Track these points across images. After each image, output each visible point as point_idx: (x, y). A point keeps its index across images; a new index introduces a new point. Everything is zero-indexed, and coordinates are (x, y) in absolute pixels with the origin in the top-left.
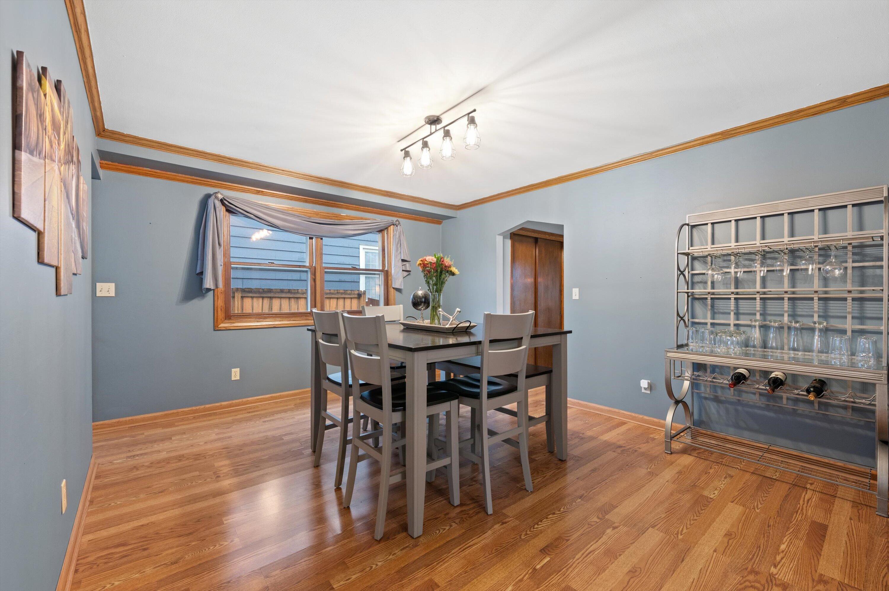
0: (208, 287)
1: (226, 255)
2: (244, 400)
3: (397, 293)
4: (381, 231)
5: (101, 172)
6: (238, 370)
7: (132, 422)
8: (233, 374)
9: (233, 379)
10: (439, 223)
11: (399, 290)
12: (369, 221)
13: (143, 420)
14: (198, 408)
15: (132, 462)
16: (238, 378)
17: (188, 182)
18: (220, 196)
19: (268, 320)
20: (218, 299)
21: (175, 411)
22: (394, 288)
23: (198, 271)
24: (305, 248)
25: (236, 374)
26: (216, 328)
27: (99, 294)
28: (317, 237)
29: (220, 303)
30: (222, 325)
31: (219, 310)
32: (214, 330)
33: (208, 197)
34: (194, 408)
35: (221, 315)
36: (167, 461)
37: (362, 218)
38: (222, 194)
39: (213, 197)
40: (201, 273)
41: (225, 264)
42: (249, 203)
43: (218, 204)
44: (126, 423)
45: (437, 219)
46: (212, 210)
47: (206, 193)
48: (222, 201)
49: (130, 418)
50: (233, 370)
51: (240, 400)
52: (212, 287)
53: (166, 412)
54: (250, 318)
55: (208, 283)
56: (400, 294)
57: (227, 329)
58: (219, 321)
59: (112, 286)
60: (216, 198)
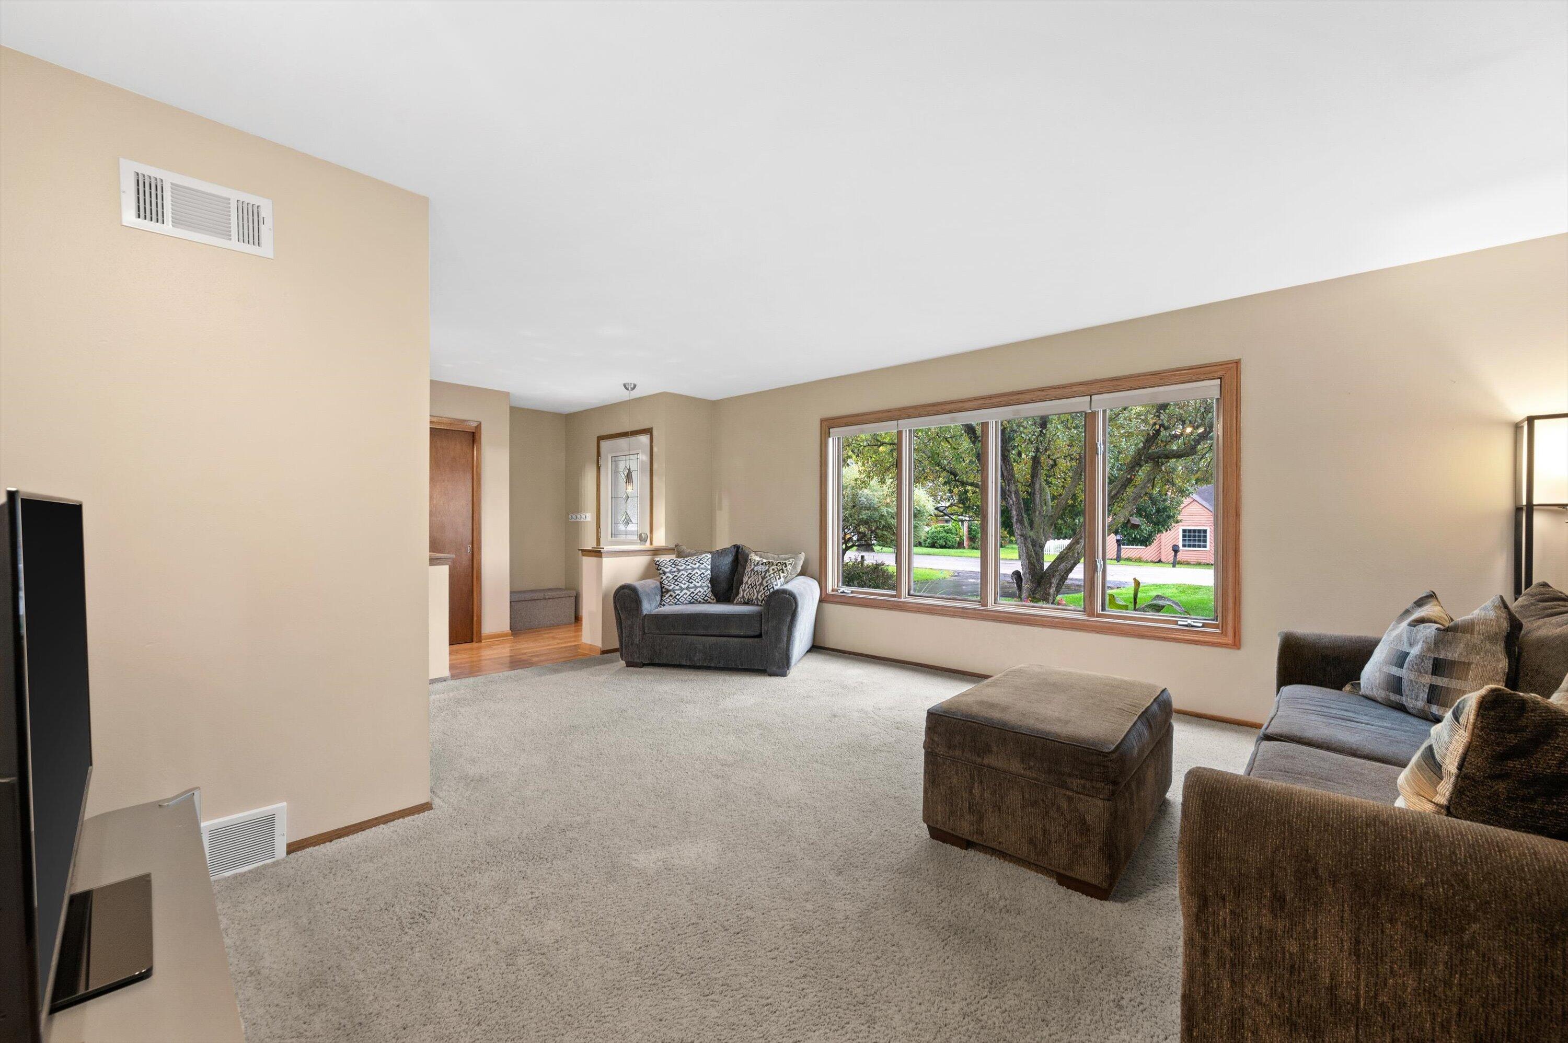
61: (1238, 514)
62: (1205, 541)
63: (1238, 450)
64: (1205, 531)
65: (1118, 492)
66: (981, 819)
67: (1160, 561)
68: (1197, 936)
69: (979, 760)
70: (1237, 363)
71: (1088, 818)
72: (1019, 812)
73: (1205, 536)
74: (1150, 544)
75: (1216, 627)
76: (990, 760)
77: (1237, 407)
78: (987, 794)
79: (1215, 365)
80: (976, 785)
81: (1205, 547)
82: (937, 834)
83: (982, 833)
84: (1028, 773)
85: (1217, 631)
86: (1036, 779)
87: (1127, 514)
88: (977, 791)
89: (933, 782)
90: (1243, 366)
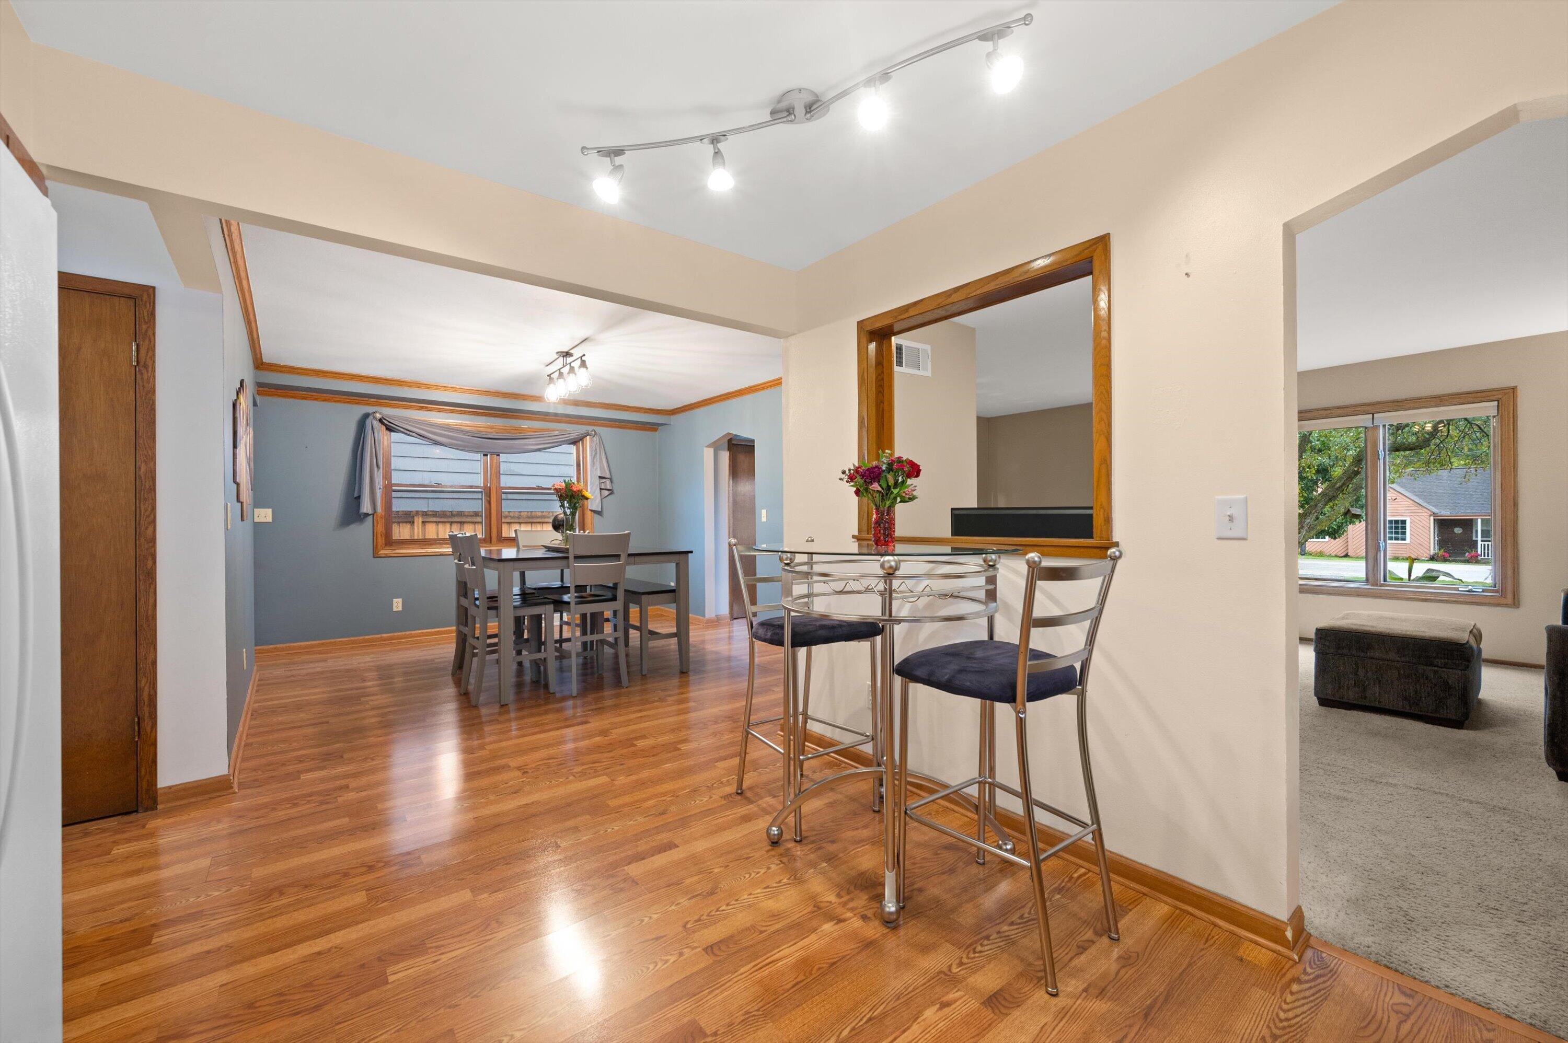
0: (365, 511)
1: (387, 476)
2: (407, 633)
3: (596, 516)
4: (574, 442)
5: (258, 399)
6: (400, 600)
7: (290, 648)
8: (395, 605)
9: (395, 609)
10: (656, 430)
11: (599, 513)
12: (557, 433)
13: (300, 647)
14: (356, 638)
15: (289, 673)
16: (400, 609)
17: (344, 402)
18: (378, 416)
19: (434, 546)
20: (377, 523)
21: (333, 640)
22: (591, 510)
23: (356, 495)
24: (478, 467)
25: (397, 604)
26: (376, 555)
27: (257, 520)
28: (492, 453)
29: (380, 528)
30: (382, 552)
31: (379, 536)
32: (374, 557)
33: (366, 416)
34: (353, 639)
35: (381, 541)
36: (322, 673)
37: (548, 430)
38: (380, 413)
39: (371, 417)
40: (359, 497)
41: (385, 487)
42: (408, 420)
43: (376, 424)
44: (283, 649)
45: (652, 427)
46: (370, 431)
47: (365, 412)
48: (380, 420)
49: (287, 645)
50: (395, 600)
51: (404, 633)
52: (370, 512)
53: (324, 641)
54: (414, 544)
55: (366, 507)
56: (600, 517)
57: (387, 556)
58: (379, 547)
59: (269, 511)
60: (375, 418)
61: (1515, 505)
62: (1404, 533)
63: (1515, 455)
64: (1404, 522)
65: (1344, 484)
66: (1365, 689)
67: (1346, 556)
68: (1558, 694)
69: (1363, 654)
70: (1514, 389)
71: (1450, 682)
72: (1396, 683)
73: (1404, 528)
74: (1339, 537)
75: (1497, 591)
76: (1370, 654)
77: (1514, 423)
78: (1369, 674)
79: (1493, 390)
80: (1360, 670)
81: (1404, 539)
82: (1324, 702)
83: (1366, 698)
84: (1403, 659)
85: (1498, 594)
86: (1409, 662)
87: (1347, 505)
88: (1361, 673)
89: (1324, 671)
90: (1519, 392)
